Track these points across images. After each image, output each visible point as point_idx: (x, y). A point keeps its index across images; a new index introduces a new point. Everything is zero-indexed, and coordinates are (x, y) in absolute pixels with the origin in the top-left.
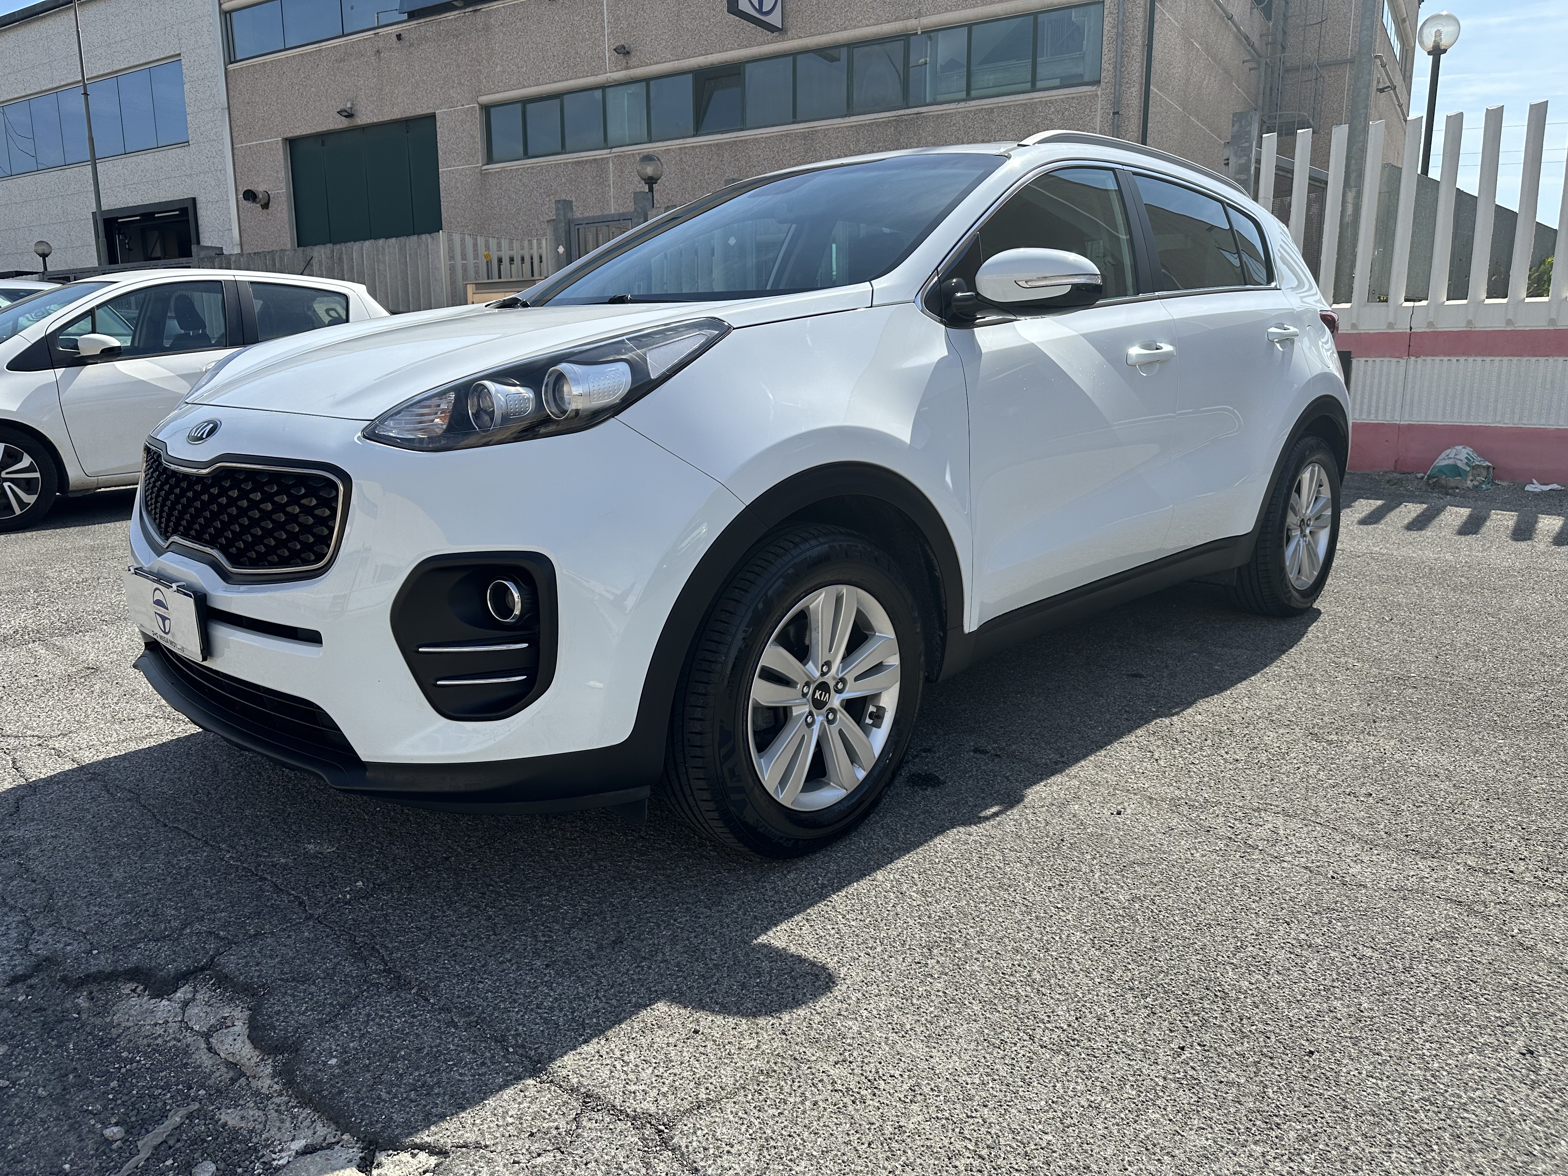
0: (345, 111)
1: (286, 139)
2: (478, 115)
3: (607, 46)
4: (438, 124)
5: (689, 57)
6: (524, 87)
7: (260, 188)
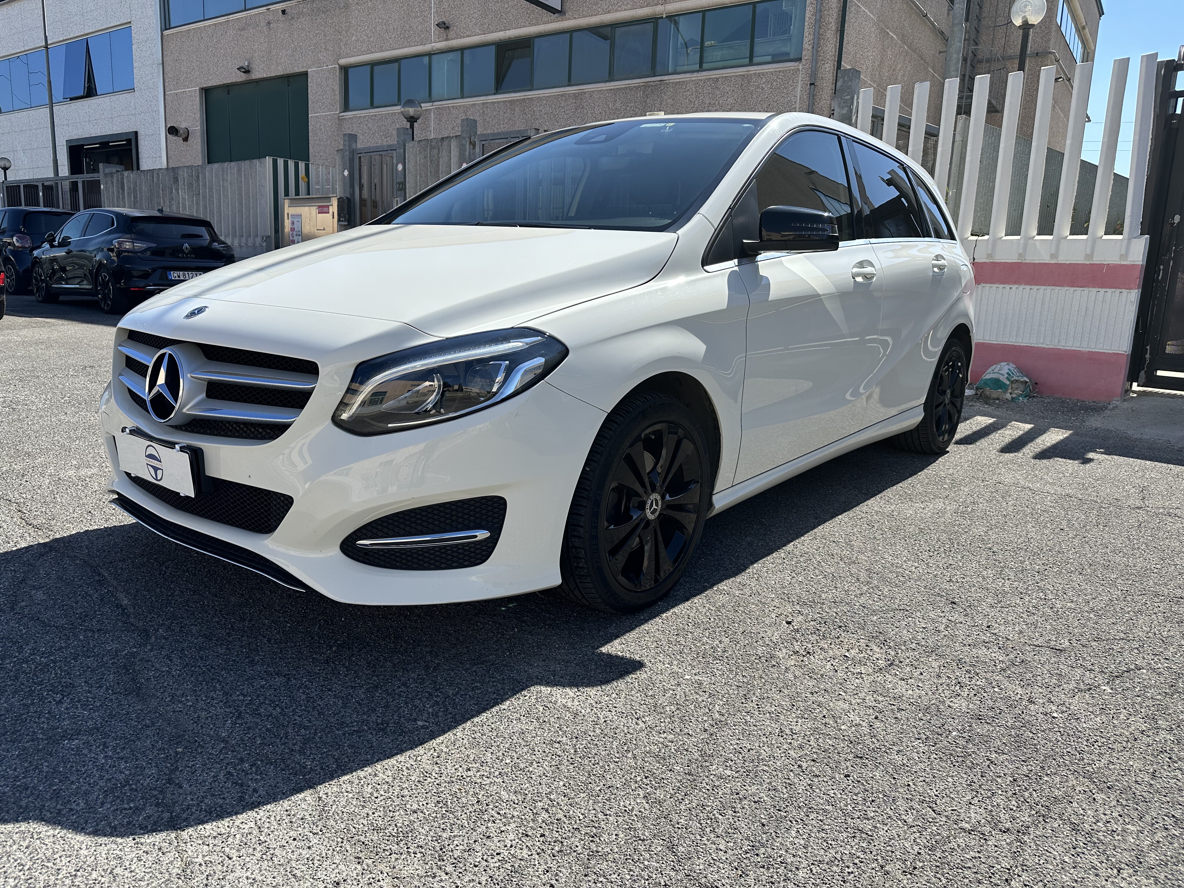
0: (243, 68)
1: (202, 89)
2: (338, 74)
3: (433, 22)
4: (309, 80)
5: (492, 32)
6: (372, 52)
7: (182, 125)
